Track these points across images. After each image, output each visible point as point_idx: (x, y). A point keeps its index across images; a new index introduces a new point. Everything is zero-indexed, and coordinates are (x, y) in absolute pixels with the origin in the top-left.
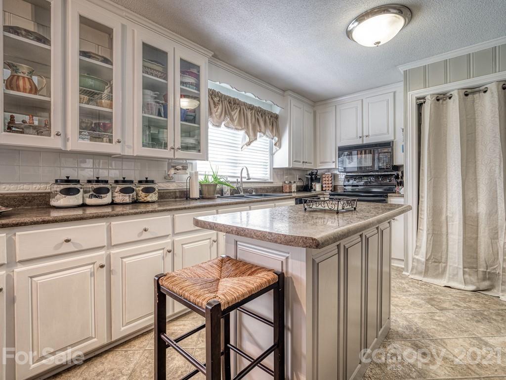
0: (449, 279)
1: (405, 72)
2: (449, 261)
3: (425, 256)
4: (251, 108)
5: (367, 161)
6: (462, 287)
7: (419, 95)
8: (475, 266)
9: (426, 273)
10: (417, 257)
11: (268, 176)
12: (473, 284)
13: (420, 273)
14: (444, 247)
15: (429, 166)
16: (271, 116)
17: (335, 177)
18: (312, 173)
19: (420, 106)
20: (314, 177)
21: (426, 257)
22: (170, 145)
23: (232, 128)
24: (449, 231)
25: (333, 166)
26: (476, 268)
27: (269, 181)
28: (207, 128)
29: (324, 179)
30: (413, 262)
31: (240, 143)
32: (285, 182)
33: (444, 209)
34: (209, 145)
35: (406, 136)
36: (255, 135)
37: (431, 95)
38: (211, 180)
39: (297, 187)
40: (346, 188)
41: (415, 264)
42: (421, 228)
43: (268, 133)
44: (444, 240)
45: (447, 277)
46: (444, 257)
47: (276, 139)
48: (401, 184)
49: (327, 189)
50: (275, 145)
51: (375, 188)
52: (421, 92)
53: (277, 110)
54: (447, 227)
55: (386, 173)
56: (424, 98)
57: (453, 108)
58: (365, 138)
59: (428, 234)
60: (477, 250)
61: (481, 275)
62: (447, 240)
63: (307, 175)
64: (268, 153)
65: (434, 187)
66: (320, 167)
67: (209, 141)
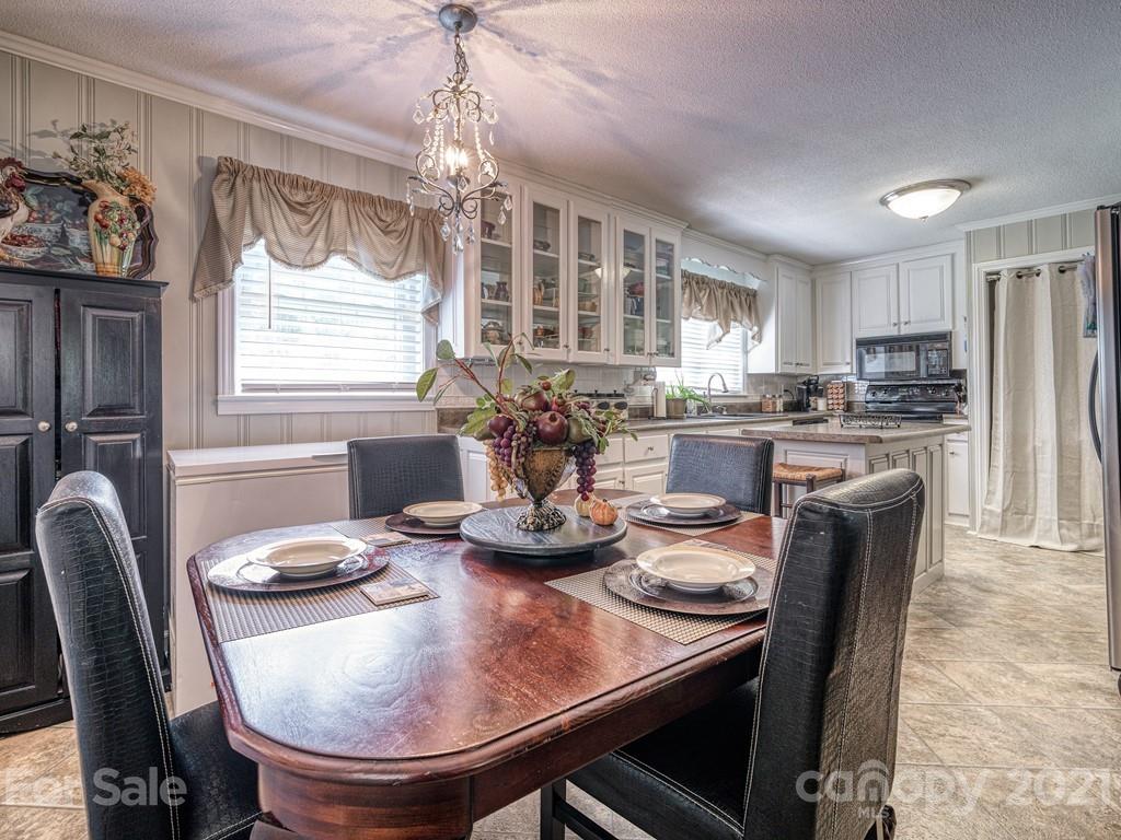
0: (1039, 537)
1: (968, 234)
2: (1038, 511)
3: (1001, 505)
4: (722, 285)
5: (906, 362)
6: (1057, 546)
7: (989, 270)
8: (1077, 517)
9: (1003, 529)
10: (988, 507)
11: (741, 386)
12: (1072, 541)
13: (994, 531)
14: (1031, 491)
15: (1007, 373)
16: (748, 295)
17: (848, 387)
18: (809, 380)
19: (992, 286)
20: (813, 388)
21: (1003, 504)
22: (647, 350)
23: (701, 319)
24: (1039, 467)
25: (847, 369)
26: (1079, 520)
27: (742, 394)
28: (680, 322)
29: (830, 391)
30: (983, 514)
31: (706, 337)
32: (764, 396)
33: (1031, 437)
34: (683, 345)
35: (970, 329)
36: (728, 325)
37: (1008, 269)
38: (678, 394)
39: (785, 404)
40: (869, 405)
41: (986, 518)
42: (996, 464)
43: (746, 321)
44: (1031, 481)
45: (1035, 536)
46: (1031, 505)
47: (756, 329)
48: (964, 399)
49: (836, 407)
50: (753, 338)
51: (921, 405)
52: (993, 265)
53: (754, 284)
54: (1035, 462)
55: (940, 382)
56: (998, 273)
57: (1042, 288)
58: (902, 325)
59: (1005, 473)
60: (1079, 494)
61: (1085, 529)
62: (1036, 480)
63: (799, 384)
64: (739, 350)
65: (1014, 404)
66: (824, 371)
67: (683, 340)
